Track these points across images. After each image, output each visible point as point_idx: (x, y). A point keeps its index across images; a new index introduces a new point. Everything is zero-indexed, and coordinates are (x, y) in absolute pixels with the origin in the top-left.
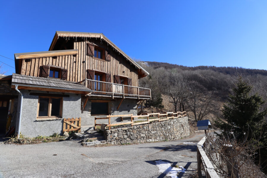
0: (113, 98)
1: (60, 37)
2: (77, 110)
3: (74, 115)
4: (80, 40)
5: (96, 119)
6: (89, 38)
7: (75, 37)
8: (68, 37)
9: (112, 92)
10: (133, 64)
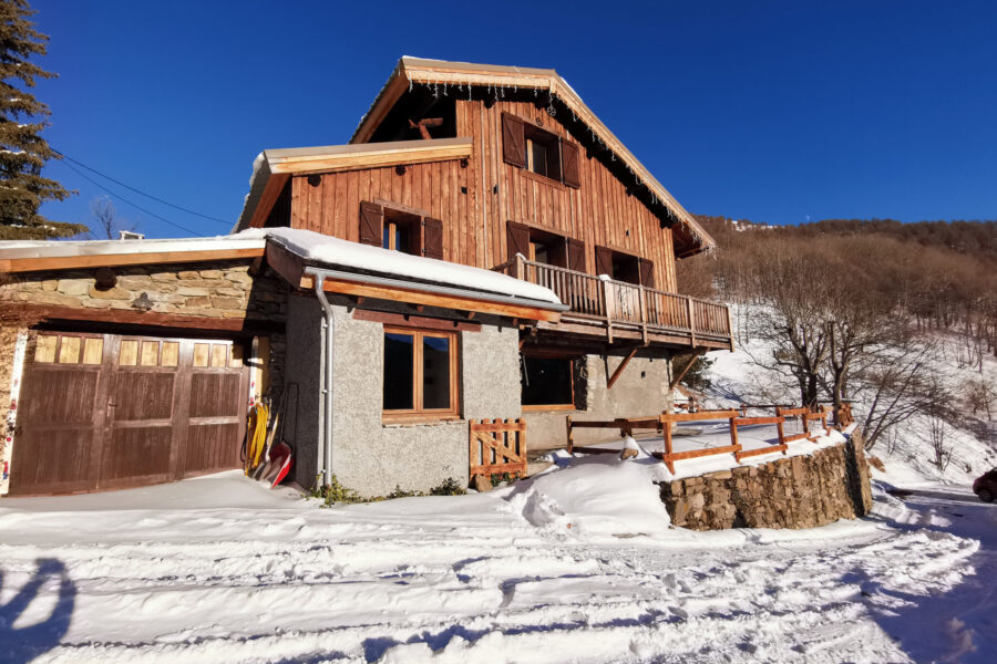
0: (611, 342)
1: (415, 83)
2: (507, 384)
3: (501, 407)
4: (484, 95)
5: (572, 425)
6: (512, 89)
7: (465, 86)
8: (441, 86)
9: (605, 314)
10: (660, 202)
